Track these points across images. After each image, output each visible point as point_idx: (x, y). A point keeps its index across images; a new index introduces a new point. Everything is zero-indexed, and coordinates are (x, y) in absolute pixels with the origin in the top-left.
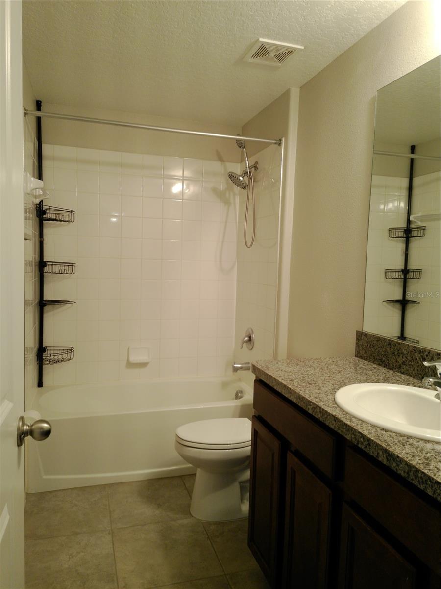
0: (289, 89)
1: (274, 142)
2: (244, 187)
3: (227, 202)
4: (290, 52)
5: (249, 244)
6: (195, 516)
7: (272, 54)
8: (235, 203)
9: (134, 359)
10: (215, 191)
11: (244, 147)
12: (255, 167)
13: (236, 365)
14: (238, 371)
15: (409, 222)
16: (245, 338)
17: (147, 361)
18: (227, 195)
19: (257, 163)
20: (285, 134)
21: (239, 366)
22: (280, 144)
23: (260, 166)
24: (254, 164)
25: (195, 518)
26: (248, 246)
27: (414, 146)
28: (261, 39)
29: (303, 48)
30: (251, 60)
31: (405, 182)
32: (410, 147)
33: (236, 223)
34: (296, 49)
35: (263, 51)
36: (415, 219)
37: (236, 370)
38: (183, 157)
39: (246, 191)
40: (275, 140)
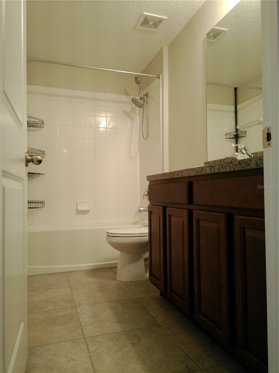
0: (163, 47)
1: (156, 76)
2: (140, 106)
3: (132, 119)
4: (161, 21)
5: (145, 137)
6: (119, 280)
7: (151, 23)
8: (136, 119)
9: (80, 208)
10: (125, 112)
11: (140, 83)
12: (147, 95)
13: (140, 209)
14: (142, 212)
15: (237, 130)
16: (145, 193)
17: (89, 209)
18: (132, 114)
19: (147, 93)
20: (161, 72)
21: (143, 209)
22: (159, 78)
23: (149, 94)
24: (146, 93)
25: (119, 281)
26: (145, 138)
27: (236, 88)
28: (144, 13)
29: (167, 18)
30: (140, 27)
31: (233, 108)
32: (234, 89)
33: (138, 130)
34: (163, 19)
35: (146, 21)
36: (239, 127)
37: (140, 211)
38: (106, 93)
39: (142, 109)
40: (156, 75)
